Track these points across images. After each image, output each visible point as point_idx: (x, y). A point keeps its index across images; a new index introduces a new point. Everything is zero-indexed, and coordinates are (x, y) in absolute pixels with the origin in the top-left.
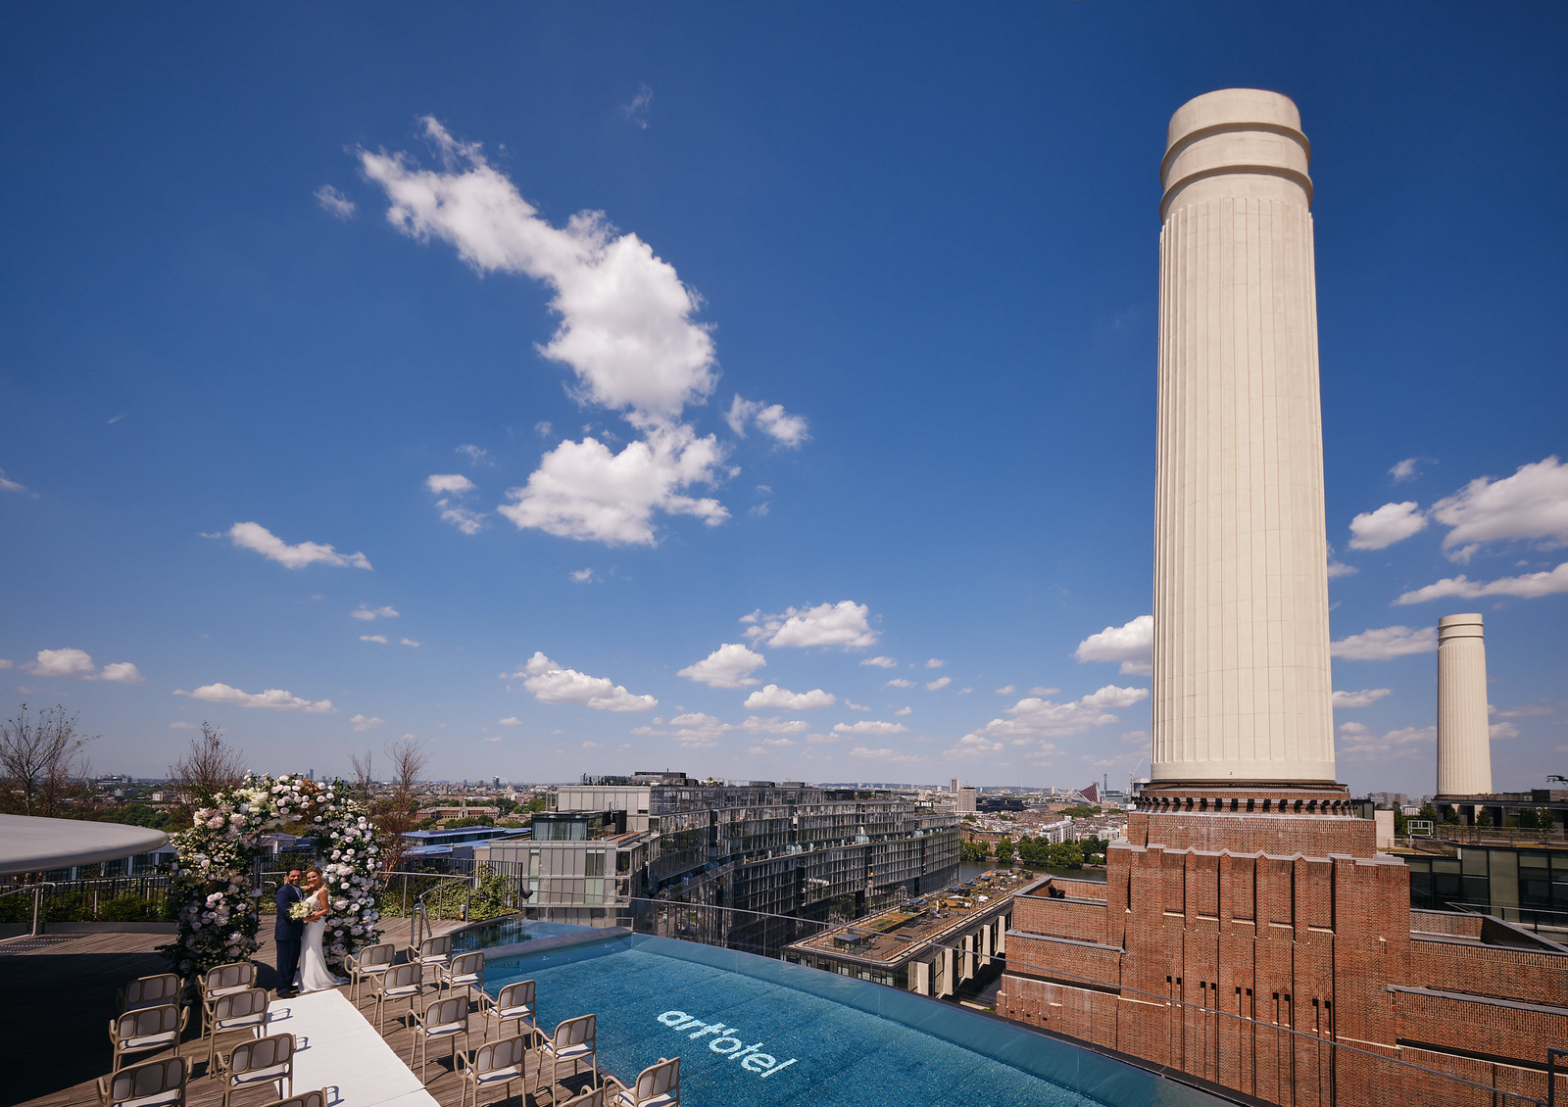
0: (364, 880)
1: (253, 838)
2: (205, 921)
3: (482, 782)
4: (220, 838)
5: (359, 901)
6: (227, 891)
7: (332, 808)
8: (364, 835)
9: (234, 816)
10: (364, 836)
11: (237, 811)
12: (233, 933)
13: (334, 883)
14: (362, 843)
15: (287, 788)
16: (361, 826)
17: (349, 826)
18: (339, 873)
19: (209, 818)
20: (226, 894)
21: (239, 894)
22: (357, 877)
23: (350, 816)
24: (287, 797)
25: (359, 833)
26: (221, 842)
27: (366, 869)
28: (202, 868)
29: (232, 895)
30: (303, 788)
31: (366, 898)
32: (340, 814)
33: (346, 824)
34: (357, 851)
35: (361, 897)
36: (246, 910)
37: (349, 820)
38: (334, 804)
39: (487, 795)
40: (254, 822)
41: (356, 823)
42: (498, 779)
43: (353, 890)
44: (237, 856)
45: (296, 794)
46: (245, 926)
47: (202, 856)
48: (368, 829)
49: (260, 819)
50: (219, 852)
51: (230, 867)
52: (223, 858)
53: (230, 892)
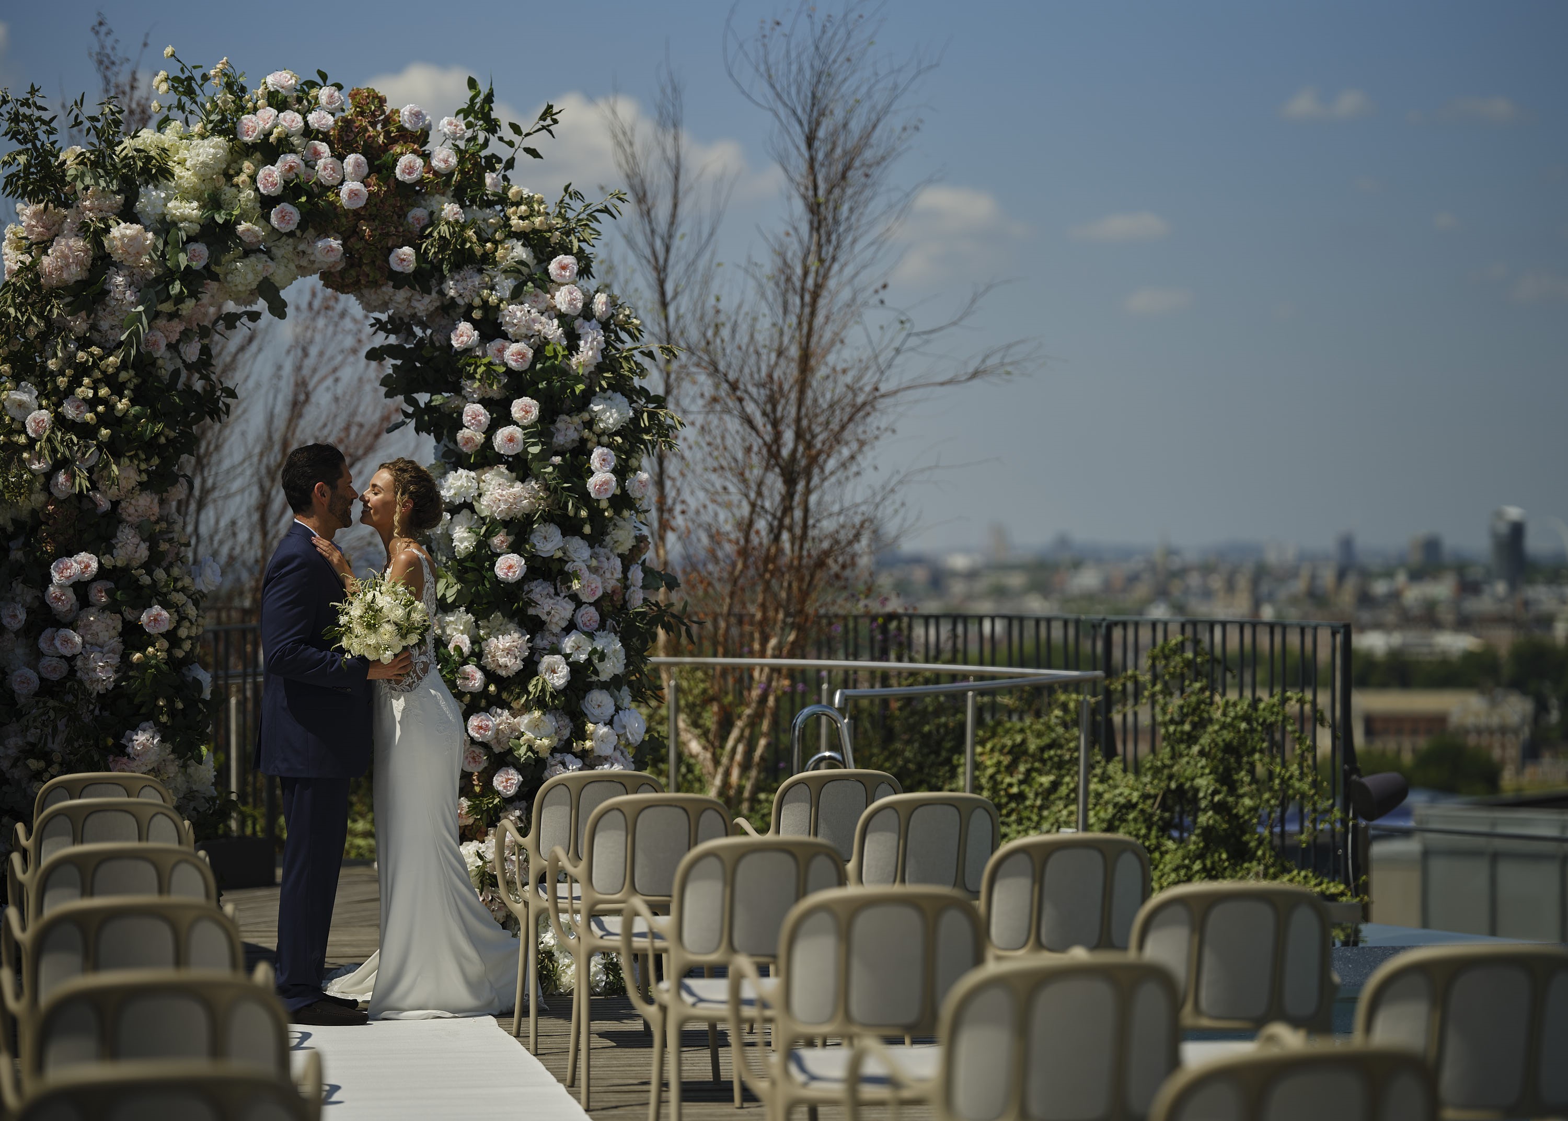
0: (579, 551)
1: (186, 335)
2: (53, 669)
3: (1432, 547)
4: (79, 324)
5: (568, 643)
6: (110, 550)
7: (450, 210)
8: (573, 340)
9: (121, 231)
10: (573, 347)
11: (128, 214)
12: (135, 729)
13: (471, 556)
14: (564, 372)
15: (291, 120)
16: (563, 298)
17: (517, 296)
18: (485, 506)
19: (43, 246)
20: (107, 561)
21: (148, 566)
22: (554, 532)
23: (519, 251)
24: (291, 158)
25: (552, 329)
26: (84, 343)
27: (585, 498)
28: (32, 442)
29: (126, 569)
30: (347, 124)
31: (591, 635)
32: (482, 240)
33: (506, 285)
34: (548, 416)
35: (570, 627)
36: (171, 637)
37: (517, 270)
38: (458, 198)
39: (1463, 624)
40: (183, 259)
41: (545, 283)
42: (1517, 530)
43: (539, 590)
44: (133, 402)
45: (324, 148)
46: (170, 702)
47: (25, 395)
48: (587, 313)
49: (201, 249)
50: (76, 382)
51: (114, 449)
52: (92, 404)
53: (120, 557)
